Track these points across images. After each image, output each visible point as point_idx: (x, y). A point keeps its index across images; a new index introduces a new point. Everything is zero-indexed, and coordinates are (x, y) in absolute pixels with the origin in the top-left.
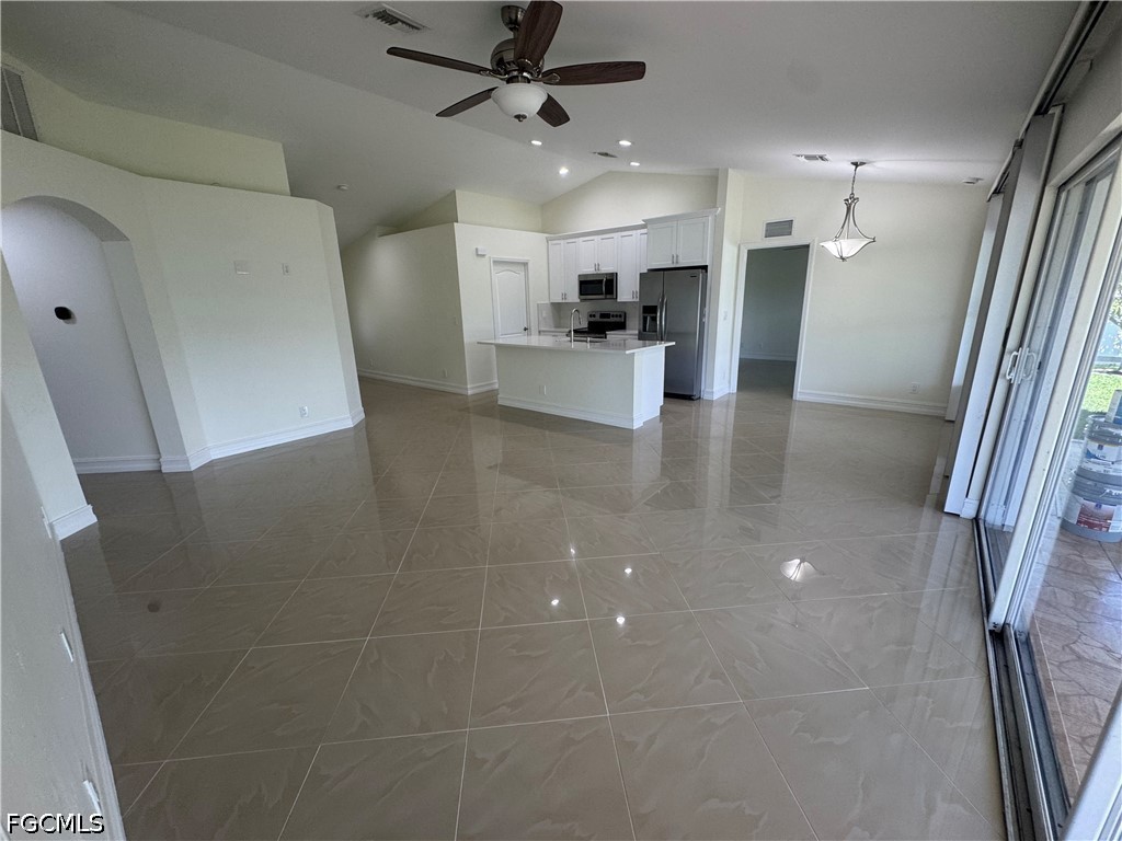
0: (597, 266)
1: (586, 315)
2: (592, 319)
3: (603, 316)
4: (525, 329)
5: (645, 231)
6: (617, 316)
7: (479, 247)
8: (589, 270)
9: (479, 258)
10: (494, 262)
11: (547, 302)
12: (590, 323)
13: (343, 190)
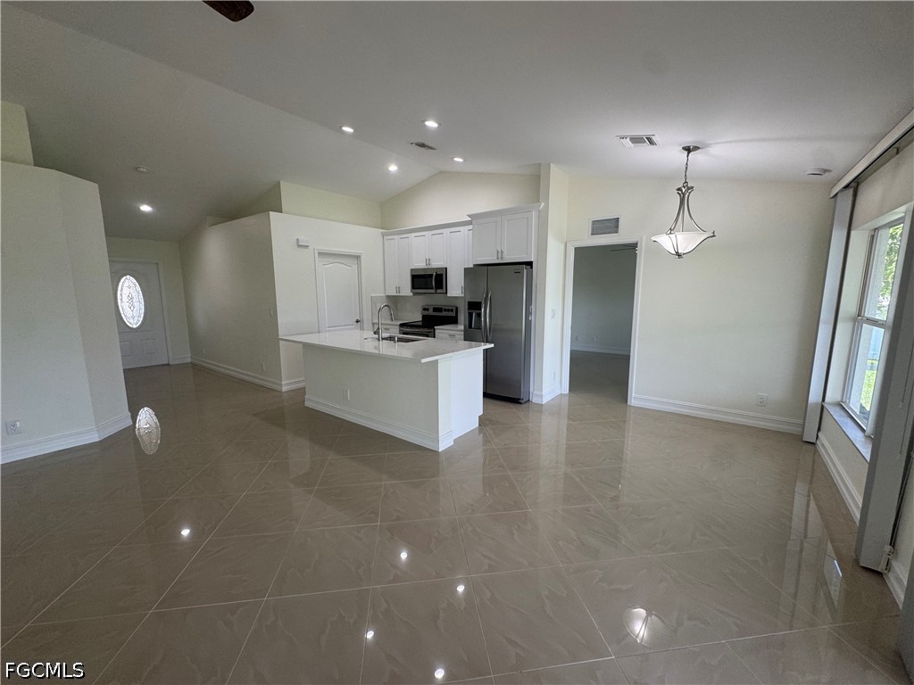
0: (428, 261)
1: (421, 309)
2: (426, 313)
3: (436, 310)
4: (357, 321)
5: (470, 227)
6: (448, 310)
7: (302, 238)
8: (420, 264)
9: (302, 249)
10: (319, 253)
11: (383, 295)
12: (424, 316)
13: (143, 172)
